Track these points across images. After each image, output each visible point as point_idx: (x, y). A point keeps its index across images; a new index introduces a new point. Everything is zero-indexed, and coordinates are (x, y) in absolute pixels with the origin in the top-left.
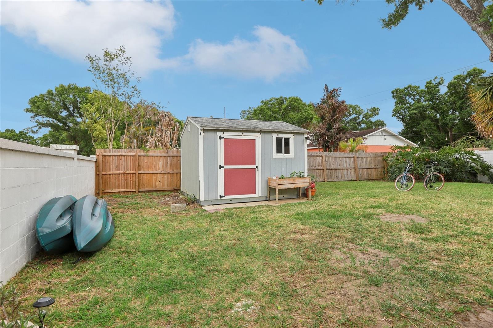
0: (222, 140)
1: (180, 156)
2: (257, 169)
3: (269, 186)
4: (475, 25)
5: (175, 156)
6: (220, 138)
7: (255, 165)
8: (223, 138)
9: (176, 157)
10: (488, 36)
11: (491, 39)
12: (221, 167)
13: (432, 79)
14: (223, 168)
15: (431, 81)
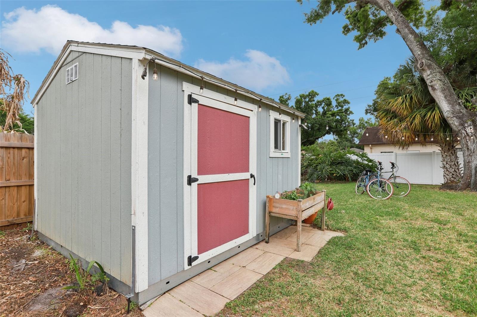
0: (195, 106)
1: (33, 148)
2: (252, 181)
3: (270, 213)
4: (408, 31)
5: (14, 148)
6: (191, 100)
7: (248, 171)
8: (196, 101)
9: (16, 150)
10: (418, 45)
11: (420, 48)
12: (191, 180)
13: (284, 95)
14: (196, 183)
15: (283, 96)
